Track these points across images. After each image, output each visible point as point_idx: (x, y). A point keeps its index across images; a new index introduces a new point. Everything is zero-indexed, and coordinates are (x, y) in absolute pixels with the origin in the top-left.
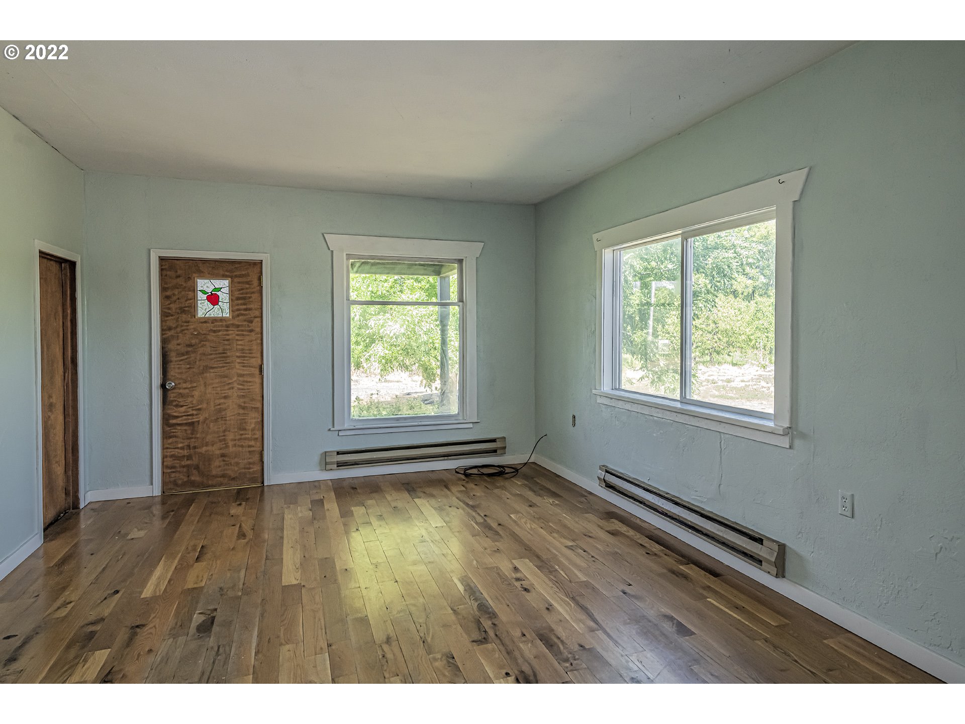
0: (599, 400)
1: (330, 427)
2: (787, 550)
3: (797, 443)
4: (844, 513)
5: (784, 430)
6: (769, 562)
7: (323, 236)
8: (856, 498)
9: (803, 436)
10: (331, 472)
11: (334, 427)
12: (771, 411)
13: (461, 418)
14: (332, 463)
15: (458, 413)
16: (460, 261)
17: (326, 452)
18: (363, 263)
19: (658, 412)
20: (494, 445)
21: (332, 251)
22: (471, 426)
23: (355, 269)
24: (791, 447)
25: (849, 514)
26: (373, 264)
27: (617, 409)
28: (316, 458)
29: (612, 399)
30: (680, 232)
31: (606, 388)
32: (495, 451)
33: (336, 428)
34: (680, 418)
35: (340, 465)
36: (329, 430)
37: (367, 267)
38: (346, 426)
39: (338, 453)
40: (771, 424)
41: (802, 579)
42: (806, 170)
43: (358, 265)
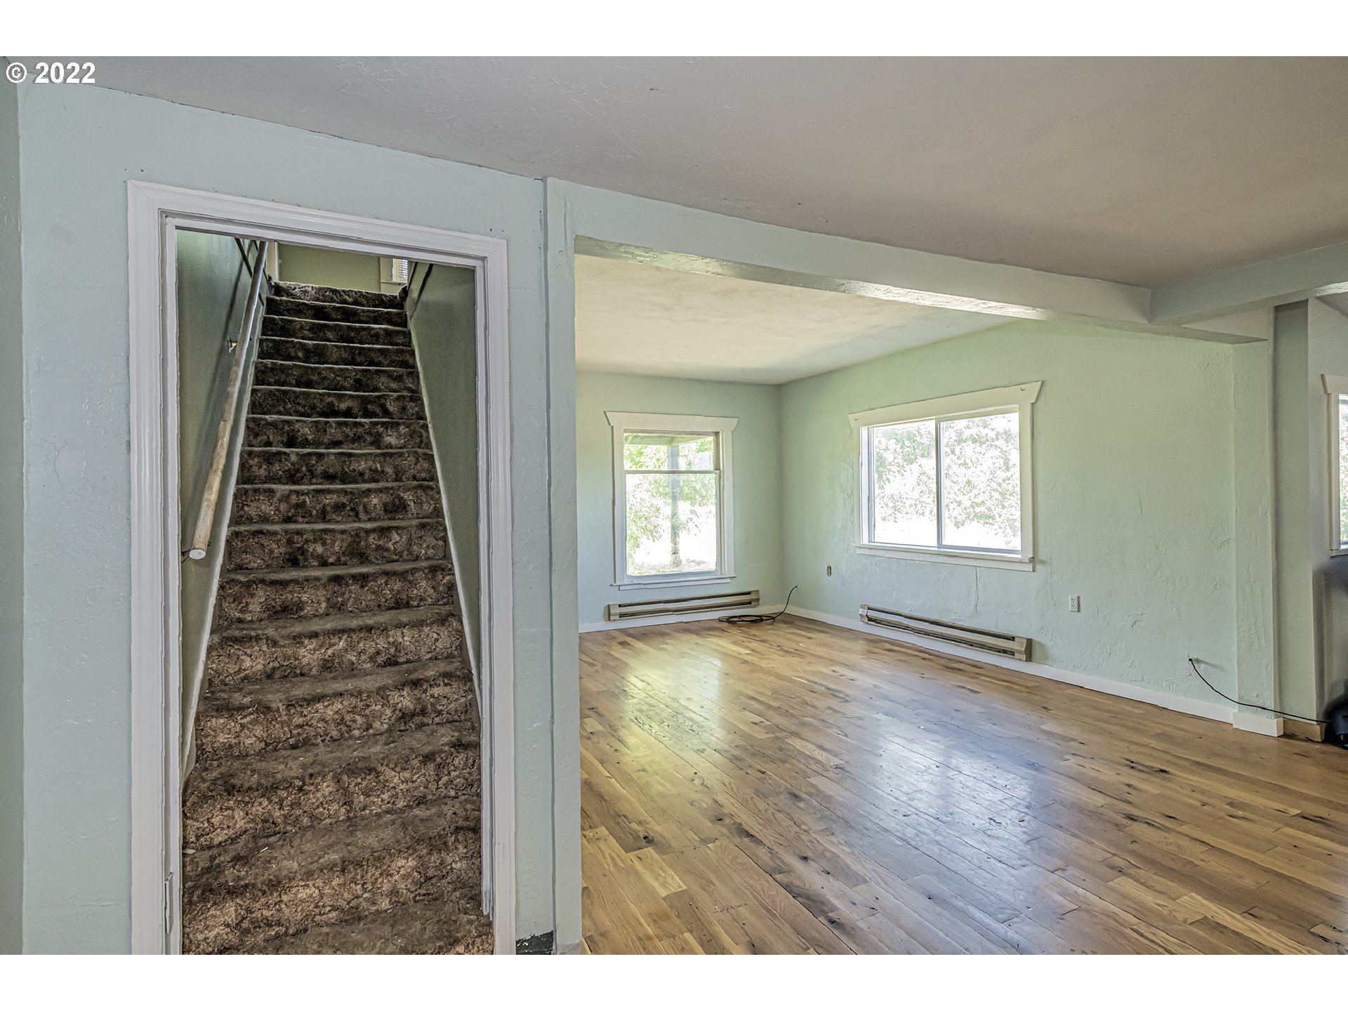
0: (858, 551)
1: (612, 582)
2: (1033, 643)
3: (1038, 567)
4: (1073, 610)
5: (1029, 559)
6: (1020, 652)
7: (605, 414)
8: (1081, 598)
9: (1043, 562)
10: (615, 622)
11: (615, 582)
12: (1019, 548)
13: (719, 573)
14: (615, 615)
15: (716, 570)
16: (717, 434)
17: (609, 606)
18: (635, 437)
19: (919, 556)
20: (749, 598)
21: (612, 427)
22: (729, 581)
23: (628, 442)
24: (1033, 571)
25: (1076, 610)
26: (642, 438)
27: (876, 558)
28: (601, 610)
29: (872, 549)
30: (934, 417)
31: (865, 541)
32: (750, 603)
33: (618, 583)
34: (941, 559)
35: (622, 615)
36: (611, 585)
37: (638, 440)
38: (625, 582)
39: (620, 606)
40: (1019, 556)
41: (1045, 659)
42: (1040, 383)
43: (630, 438)
